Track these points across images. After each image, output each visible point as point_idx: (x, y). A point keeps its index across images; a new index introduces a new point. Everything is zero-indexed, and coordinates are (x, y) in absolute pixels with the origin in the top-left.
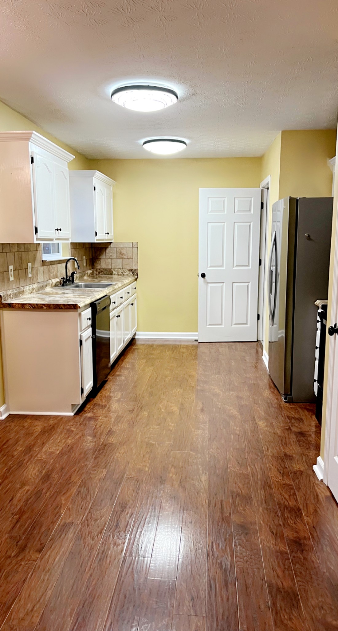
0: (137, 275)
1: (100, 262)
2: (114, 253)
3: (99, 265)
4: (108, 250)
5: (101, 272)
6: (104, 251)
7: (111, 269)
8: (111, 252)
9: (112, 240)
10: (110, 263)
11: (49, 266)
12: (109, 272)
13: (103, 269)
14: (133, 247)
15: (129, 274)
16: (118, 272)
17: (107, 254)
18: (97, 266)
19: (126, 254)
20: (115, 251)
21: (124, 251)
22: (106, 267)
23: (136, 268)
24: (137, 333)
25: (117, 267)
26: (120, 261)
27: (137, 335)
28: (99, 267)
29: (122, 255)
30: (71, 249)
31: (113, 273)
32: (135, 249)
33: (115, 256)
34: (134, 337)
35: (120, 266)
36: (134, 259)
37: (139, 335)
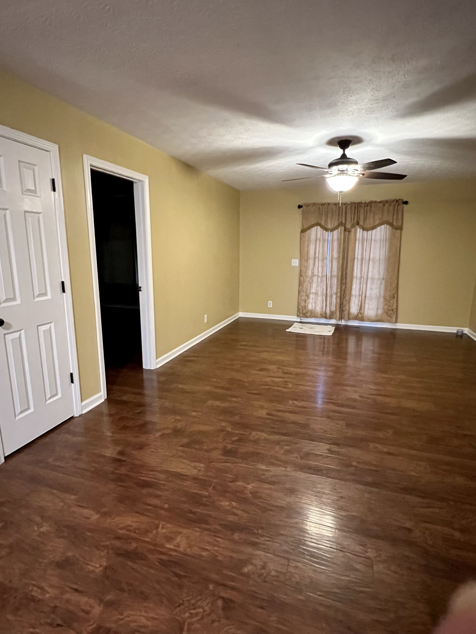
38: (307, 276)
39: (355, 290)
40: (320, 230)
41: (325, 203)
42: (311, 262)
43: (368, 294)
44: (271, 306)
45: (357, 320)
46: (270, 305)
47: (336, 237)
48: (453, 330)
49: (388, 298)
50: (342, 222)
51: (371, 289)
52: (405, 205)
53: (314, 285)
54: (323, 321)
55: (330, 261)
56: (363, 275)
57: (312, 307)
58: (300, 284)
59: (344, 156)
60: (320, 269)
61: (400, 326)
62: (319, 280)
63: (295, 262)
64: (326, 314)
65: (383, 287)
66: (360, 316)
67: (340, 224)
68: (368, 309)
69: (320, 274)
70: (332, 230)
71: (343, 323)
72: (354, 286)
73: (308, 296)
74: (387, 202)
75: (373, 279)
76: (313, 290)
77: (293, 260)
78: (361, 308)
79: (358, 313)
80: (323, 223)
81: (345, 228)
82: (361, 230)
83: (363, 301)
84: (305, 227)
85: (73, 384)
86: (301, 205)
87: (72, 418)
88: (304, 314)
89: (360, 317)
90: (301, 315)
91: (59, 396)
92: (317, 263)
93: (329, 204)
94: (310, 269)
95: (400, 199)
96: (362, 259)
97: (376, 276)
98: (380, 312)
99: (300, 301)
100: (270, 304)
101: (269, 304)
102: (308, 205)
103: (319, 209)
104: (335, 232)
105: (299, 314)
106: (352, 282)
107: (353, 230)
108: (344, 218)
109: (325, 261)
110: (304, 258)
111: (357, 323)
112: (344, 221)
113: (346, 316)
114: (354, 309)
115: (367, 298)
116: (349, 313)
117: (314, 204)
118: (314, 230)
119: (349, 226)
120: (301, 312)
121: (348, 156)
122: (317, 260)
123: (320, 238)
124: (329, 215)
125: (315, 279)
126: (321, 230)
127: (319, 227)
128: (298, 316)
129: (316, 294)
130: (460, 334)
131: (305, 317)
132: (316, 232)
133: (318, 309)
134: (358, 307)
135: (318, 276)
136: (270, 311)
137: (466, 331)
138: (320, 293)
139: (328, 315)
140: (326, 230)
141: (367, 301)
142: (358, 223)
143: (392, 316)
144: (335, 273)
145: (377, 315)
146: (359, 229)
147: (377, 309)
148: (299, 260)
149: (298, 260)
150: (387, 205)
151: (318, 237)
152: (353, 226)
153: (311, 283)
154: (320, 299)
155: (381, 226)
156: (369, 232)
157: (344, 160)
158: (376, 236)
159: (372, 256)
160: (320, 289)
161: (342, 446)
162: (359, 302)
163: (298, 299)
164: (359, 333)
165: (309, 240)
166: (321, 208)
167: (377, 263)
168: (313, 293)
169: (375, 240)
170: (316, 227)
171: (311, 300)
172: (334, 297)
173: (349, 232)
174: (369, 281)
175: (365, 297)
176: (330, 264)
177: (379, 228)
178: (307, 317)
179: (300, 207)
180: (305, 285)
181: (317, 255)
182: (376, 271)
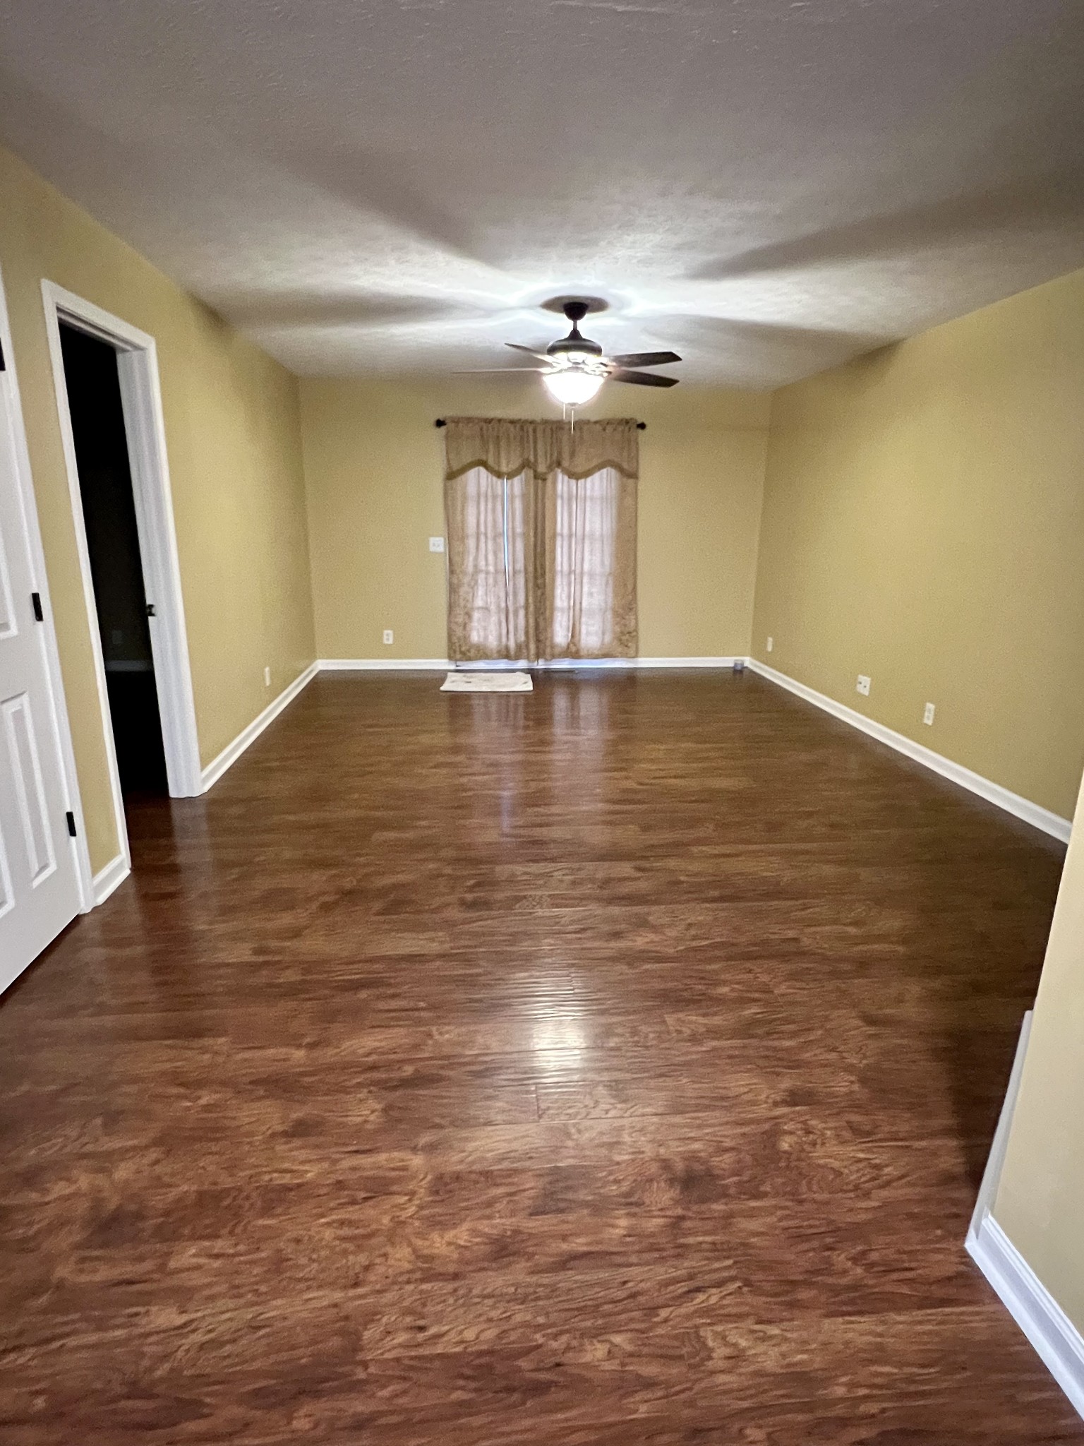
38: (464, 573)
39: (561, 598)
40: (485, 476)
41: (492, 419)
42: (471, 543)
43: (584, 605)
44: (391, 642)
45: (567, 657)
46: (388, 640)
47: (517, 490)
48: (727, 662)
49: (621, 611)
50: (528, 459)
51: (591, 594)
52: (640, 431)
53: (481, 591)
54: (503, 664)
55: (511, 539)
56: (573, 568)
57: (479, 636)
58: (453, 589)
59: (575, 334)
60: (491, 557)
61: (644, 662)
62: (491, 581)
63: (438, 544)
64: (507, 648)
65: (610, 590)
66: (573, 649)
67: (525, 465)
68: (588, 633)
69: (491, 568)
70: (510, 476)
71: (541, 665)
72: (558, 591)
73: (469, 615)
74: (609, 423)
75: (591, 575)
76: (479, 602)
77: (432, 540)
78: (574, 633)
79: (569, 644)
80: (491, 462)
81: (535, 471)
82: (566, 478)
83: (577, 618)
84: (455, 469)
85: (73, 839)
86: (442, 419)
87: (78, 919)
88: (463, 653)
89: (572, 652)
90: (458, 656)
91: (53, 867)
92: (482, 545)
93: (500, 420)
94: (471, 558)
95: (631, 419)
96: (570, 536)
97: (598, 569)
98: (608, 638)
99: (454, 627)
100: (388, 637)
101: (385, 637)
102: (457, 421)
103: (481, 429)
104: (517, 481)
105: (452, 652)
106: (553, 580)
107: (550, 477)
108: (532, 453)
109: (499, 540)
110: (454, 535)
111: (566, 663)
112: (532, 458)
113: (548, 650)
114: (560, 636)
115: (583, 612)
116: (553, 646)
117: (469, 420)
118: (472, 473)
119: (542, 468)
120: (458, 649)
121: (584, 335)
122: (482, 538)
123: (487, 491)
124: (503, 443)
125: (481, 577)
126: (487, 477)
127: (482, 469)
128: (450, 658)
129: (486, 609)
130: (739, 668)
131: (467, 660)
132: (477, 479)
133: (492, 642)
134: (568, 631)
135: (487, 573)
136: (388, 653)
137: (748, 662)
138: (493, 608)
139: (512, 652)
140: (499, 475)
141: (583, 619)
142: (559, 464)
143: (630, 644)
144: (520, 565)
145: (603, 644)
146: (560, 476)
147: (603, 634)
148: (445, 539)
149: (442, 539)
150: (609, 429)
151: (483, 489)
152: (550, 469)
153: (473, 585)
154: (494, 619)
155: (602, 471)
156: (579, 481)
157: (575, 342)
158: (592, 489)
159: (587, 528)
160: (492, 600)
161: (652, 859)
162: (569, 621)
163: (449, 622)
164: (572, 682)
165: (465, 497)
166: (485, 428)
167: (598, 545)
168: (479, 608)
169: (592, 499)
170: (476, 469)
171: (475, 624)
172: (522, 613)
173: (544, 480)
174: (586, 580)
175: (581, 610)
176: (511, 547)
177: (597, 476)
178: (469, 659)
179: (440, 423)
180: (463, 590)
181: (482, 529)
182: (597, 559)
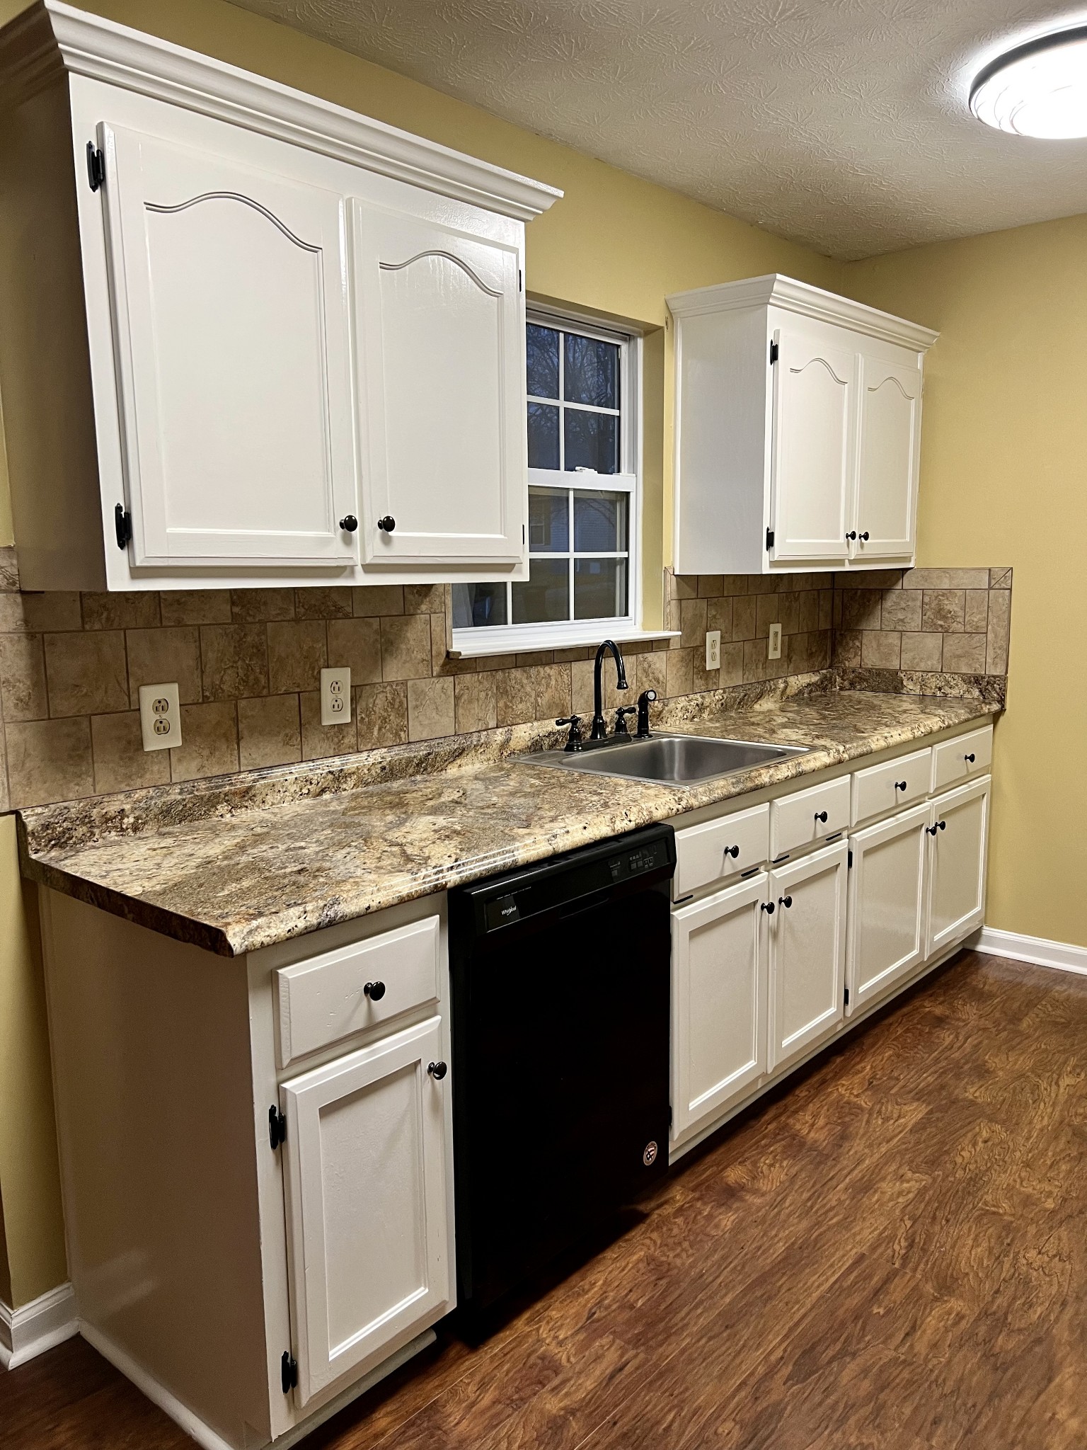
0: (1002, 701)
1: (858, 644)
2: (914, 611)
3: (856, 655)
4: (891, 600)
5: (860, 679)
6: (876, 602)
7: (895, 673)
8: (903, 605)
9: (908, 559)
10: (897, 649)
11: (500, 675)
12: (890, 683)
13: (869, 671)
14: (990, 588)
15: (967, 695)
16: (923, 685)
17: (885, 614)
18: (849, 659)
19: (961, 613)
20: (919, 603)
21: (952, 606)
22: (880, 664)
23: (998, 671)
24: (987, 931)
25: (923, 666)
26: (932, 642)
27: (983, 939)
28: (854, 663)
29: (944, 618)
30: (680, 600)
31: (903, 686)
32: (998, 597)
33: (915, 621)
34: (969, 946)
35: (934, 663)
36: (990, 636)
37: (992, 941)
